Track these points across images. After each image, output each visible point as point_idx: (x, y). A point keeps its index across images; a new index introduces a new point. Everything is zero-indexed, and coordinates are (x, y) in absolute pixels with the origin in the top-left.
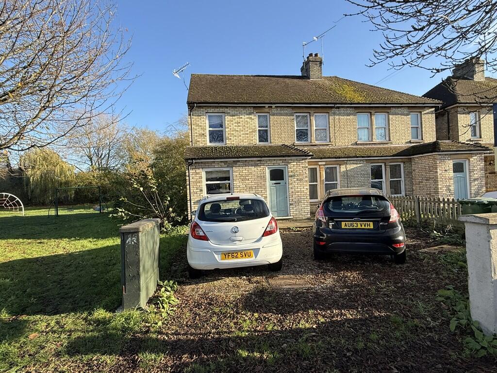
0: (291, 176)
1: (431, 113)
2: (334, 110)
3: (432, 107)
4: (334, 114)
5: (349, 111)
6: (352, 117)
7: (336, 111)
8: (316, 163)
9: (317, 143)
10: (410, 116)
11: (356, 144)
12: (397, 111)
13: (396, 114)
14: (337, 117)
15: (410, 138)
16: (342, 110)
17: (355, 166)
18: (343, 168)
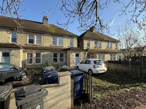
0: (12, 55)
1: (76, 39)
2: (43, 34)
3: (76, 37)
4: (44, 35)
5: (49, 35)
6: (50, 37)
7: (45, 35)
8: (32, 51)
9: (37, 44)
10: (70, 39)
11: (51, 46)
12: (66, 37)
13: (65, 38)
14: (45, 37)
15: (69, 45)
16: (47, 35)
17: (47, 53)
18: (42, 53)
